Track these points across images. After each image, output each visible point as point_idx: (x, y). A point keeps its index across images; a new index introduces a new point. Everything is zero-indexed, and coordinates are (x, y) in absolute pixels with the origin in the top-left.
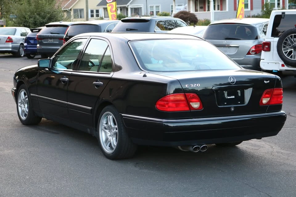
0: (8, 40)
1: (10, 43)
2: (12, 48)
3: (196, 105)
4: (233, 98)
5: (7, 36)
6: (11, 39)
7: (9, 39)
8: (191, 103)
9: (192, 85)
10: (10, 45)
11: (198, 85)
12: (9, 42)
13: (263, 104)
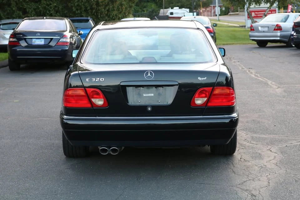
0: (276, 28)
1: (279, 31)
2: (281, 37)
3: (99, 102)
4: (152, 96)
5: (276, 23)
6: (280, 26)
7: (278, 27)
8: (93, 100)
9: (94, 79)
10: (279, 33)
11: (102, 80)
12: (277, 30)
13: (197, 105)
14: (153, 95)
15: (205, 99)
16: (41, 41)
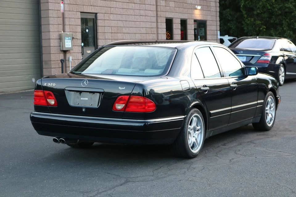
3: (52, 102)
8: (48, 100)
9: (49, 84)
11: (54, 85)
13: (117, 109)
14: (87, 99)
15: (124, 105)
16: (244, 59)
